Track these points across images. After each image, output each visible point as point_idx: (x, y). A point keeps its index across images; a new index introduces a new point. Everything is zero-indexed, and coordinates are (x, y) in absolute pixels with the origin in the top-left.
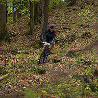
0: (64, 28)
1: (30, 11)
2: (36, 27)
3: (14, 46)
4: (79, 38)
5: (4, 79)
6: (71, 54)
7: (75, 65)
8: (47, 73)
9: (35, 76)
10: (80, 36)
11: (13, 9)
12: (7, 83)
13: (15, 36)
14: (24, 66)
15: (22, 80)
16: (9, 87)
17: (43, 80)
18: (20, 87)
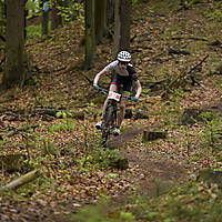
0: (171, 52)
1: (86, 9)
2: (99, 50)
3: (47, 99)
4: (210, 74)
5: (25, 183)
6: (191, 117)
7: (203, 146)
8: (132, 167)
9: (101, 174)
10: (213, 71)
11: (41, 6)
12: (31, 194)
13: (47, 73)
14: (73, 150)
15: (69, 187)
16: (38, 204)
17: (122, 185)
18: (64, 205)
